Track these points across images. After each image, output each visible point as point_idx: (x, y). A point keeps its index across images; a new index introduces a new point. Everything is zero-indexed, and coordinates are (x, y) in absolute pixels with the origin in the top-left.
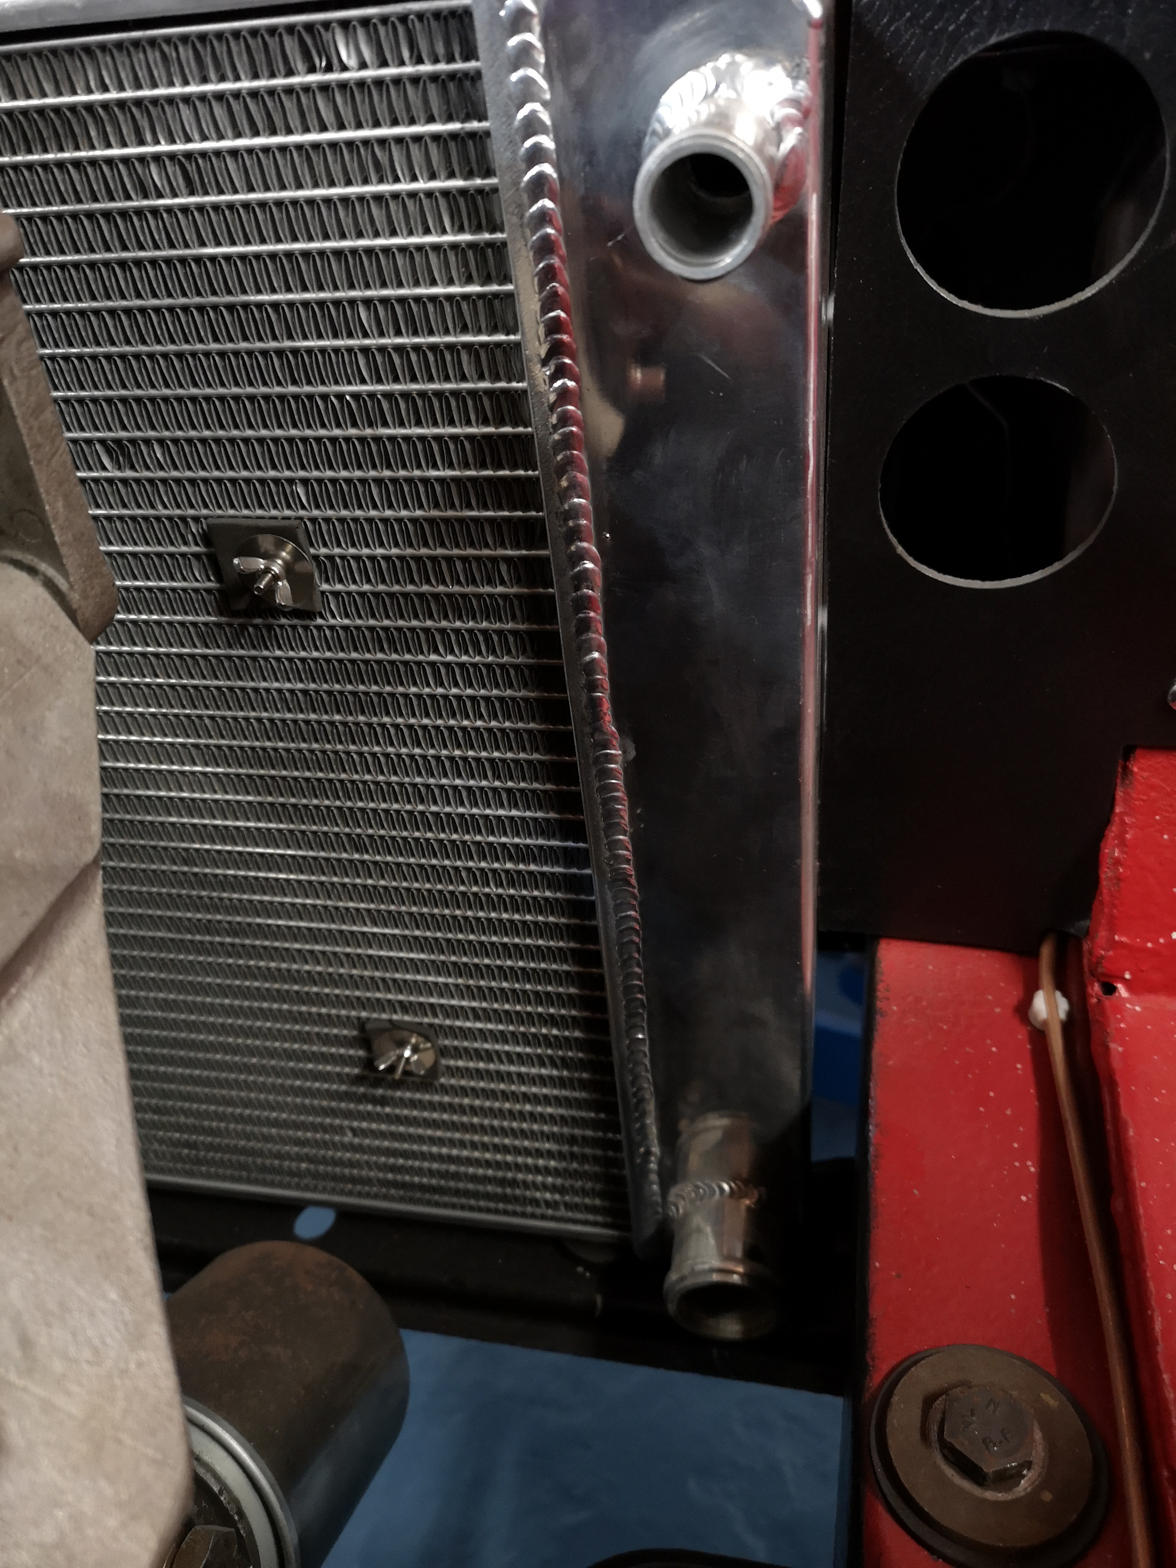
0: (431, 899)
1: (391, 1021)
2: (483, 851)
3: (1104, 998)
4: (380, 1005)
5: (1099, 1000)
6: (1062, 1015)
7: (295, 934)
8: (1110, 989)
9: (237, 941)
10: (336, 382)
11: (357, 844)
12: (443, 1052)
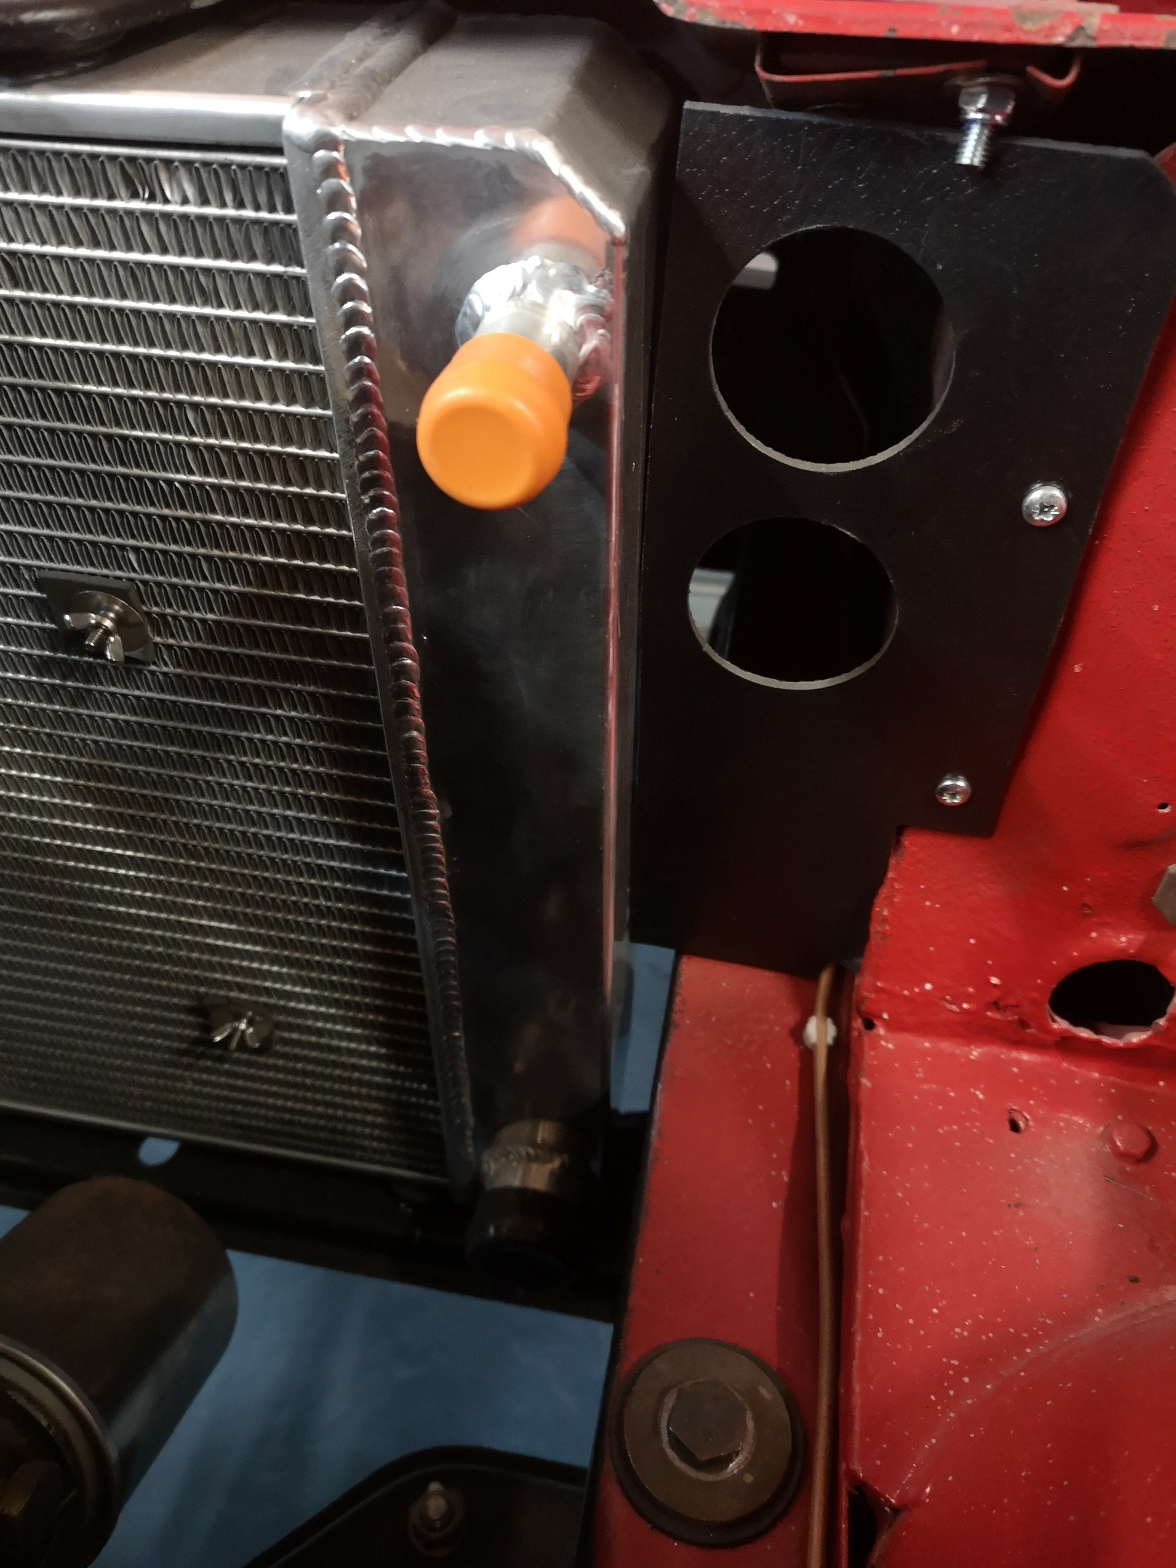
0: (262, 903)
1: (227, 998)
2: (312, 871)
3: (864, 1031)
4: (219, 984)
5: (860, 1034)
6: (830, 1040)
7: (136, 920)
8: (869, 1025)
9: (78, 920)
10: (165, 470)
11: (193, 853)
12: (278, 1026)
